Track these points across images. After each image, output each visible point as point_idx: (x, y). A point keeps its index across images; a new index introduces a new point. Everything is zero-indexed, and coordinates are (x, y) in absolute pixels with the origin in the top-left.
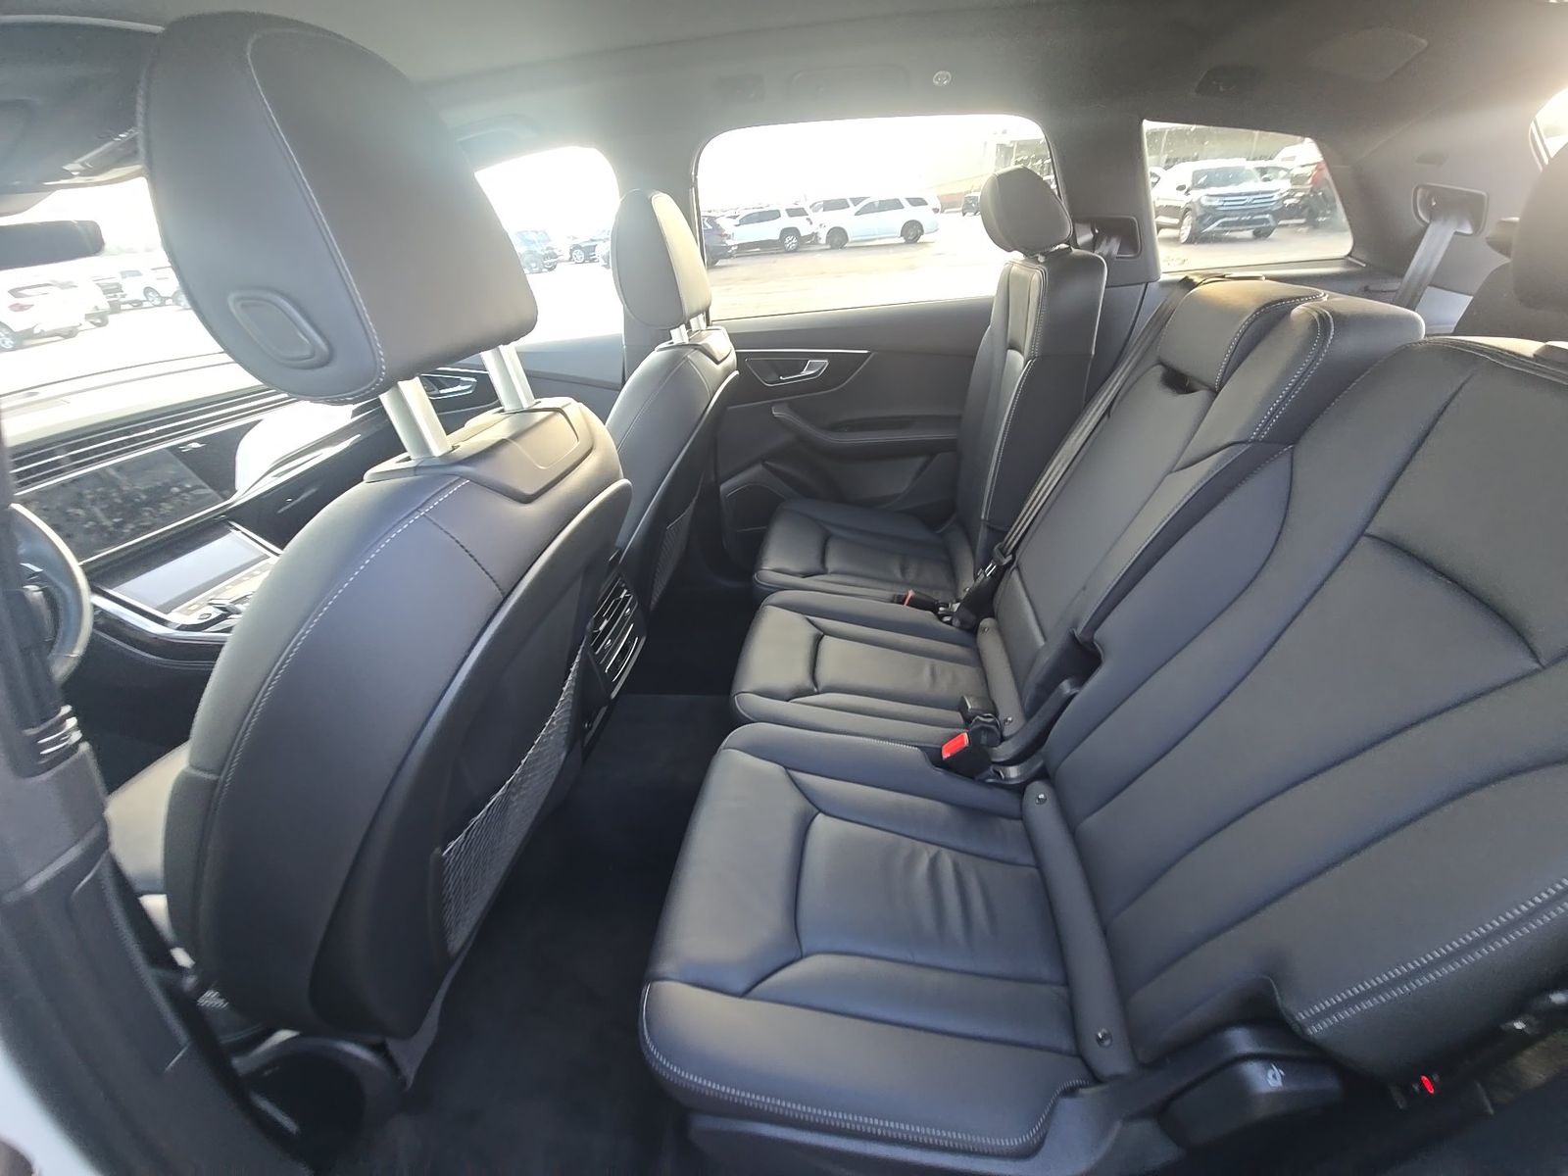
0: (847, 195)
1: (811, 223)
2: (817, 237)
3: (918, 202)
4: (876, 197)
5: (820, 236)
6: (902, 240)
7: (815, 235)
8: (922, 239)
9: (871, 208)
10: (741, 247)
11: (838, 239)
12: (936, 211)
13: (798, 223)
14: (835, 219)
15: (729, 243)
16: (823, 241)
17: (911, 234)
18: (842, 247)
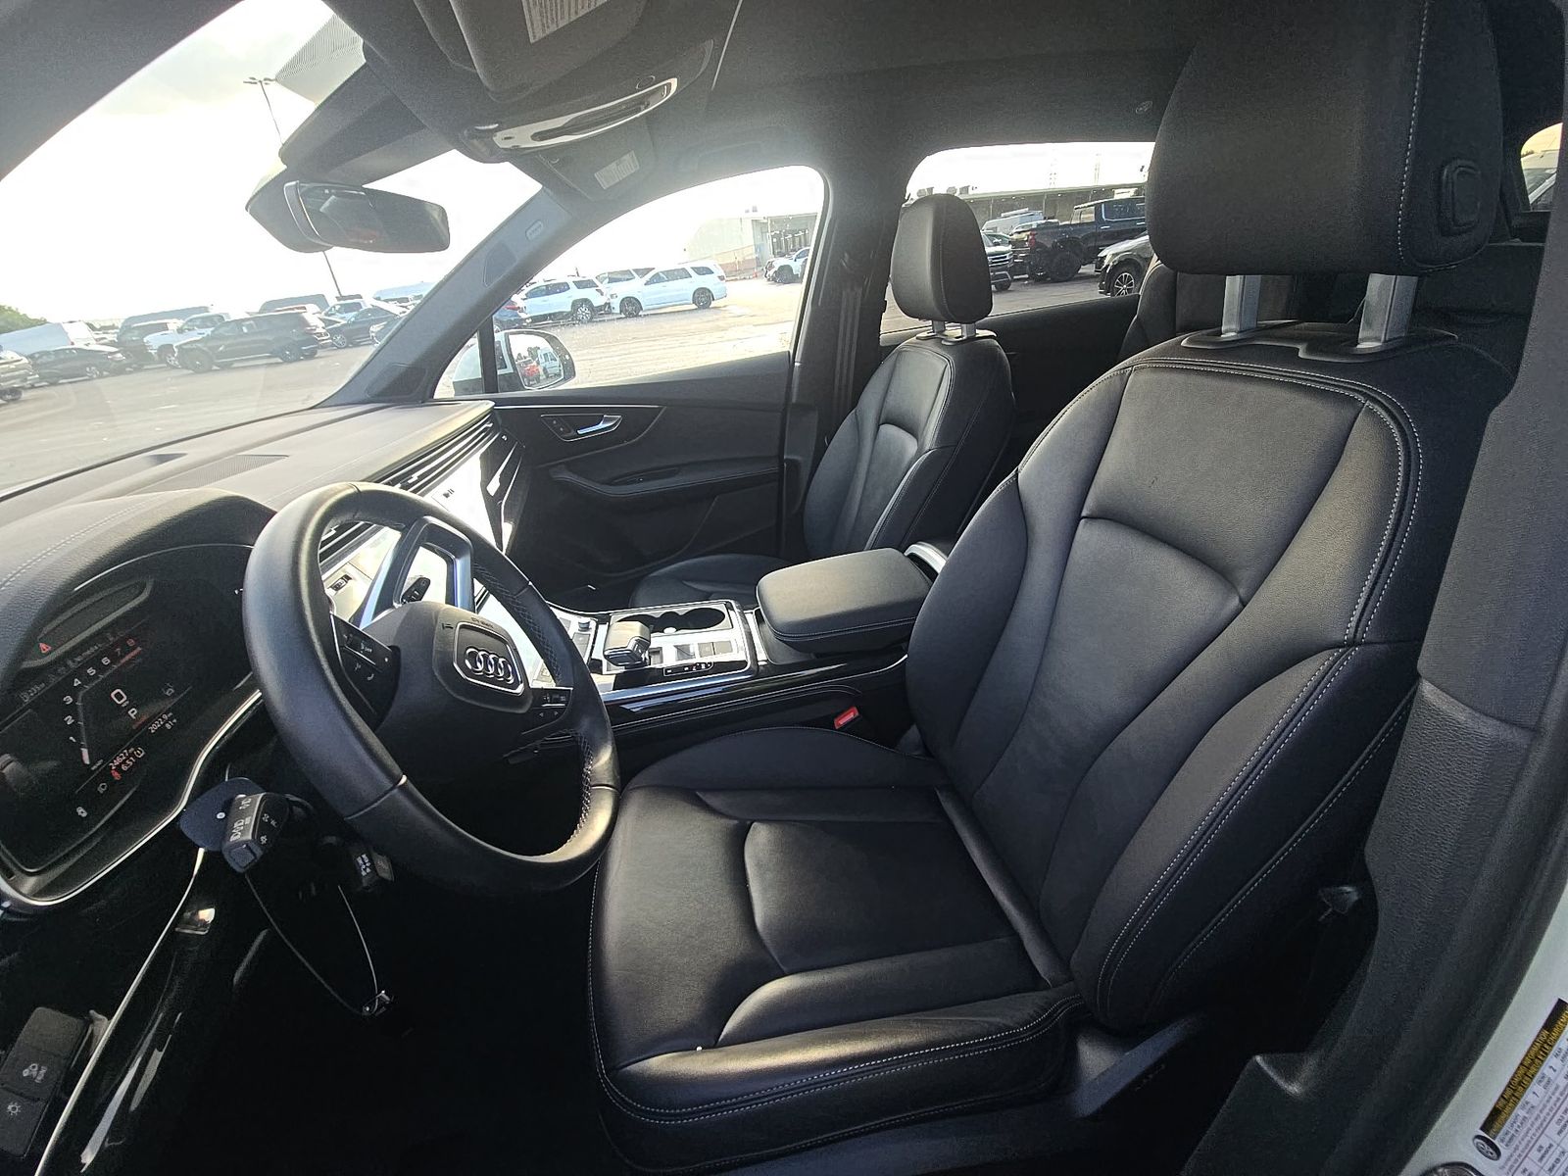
0: (631, 267)
1: (602, 294)
2: (609, 307)
3: (704, 271)
4: (661, 267)
5: (612, 306)
6: (694, 306)
7: (608, 304)
8: (713, 304)
9: (657, 279)
10: (535, 319)
11: (631, 308)
12: (721, 278)
13: (588, 293)
14: (624, 290)
15: (523, 316)
16: (617, 310)
17: (703, 299)
18: (637, 316)
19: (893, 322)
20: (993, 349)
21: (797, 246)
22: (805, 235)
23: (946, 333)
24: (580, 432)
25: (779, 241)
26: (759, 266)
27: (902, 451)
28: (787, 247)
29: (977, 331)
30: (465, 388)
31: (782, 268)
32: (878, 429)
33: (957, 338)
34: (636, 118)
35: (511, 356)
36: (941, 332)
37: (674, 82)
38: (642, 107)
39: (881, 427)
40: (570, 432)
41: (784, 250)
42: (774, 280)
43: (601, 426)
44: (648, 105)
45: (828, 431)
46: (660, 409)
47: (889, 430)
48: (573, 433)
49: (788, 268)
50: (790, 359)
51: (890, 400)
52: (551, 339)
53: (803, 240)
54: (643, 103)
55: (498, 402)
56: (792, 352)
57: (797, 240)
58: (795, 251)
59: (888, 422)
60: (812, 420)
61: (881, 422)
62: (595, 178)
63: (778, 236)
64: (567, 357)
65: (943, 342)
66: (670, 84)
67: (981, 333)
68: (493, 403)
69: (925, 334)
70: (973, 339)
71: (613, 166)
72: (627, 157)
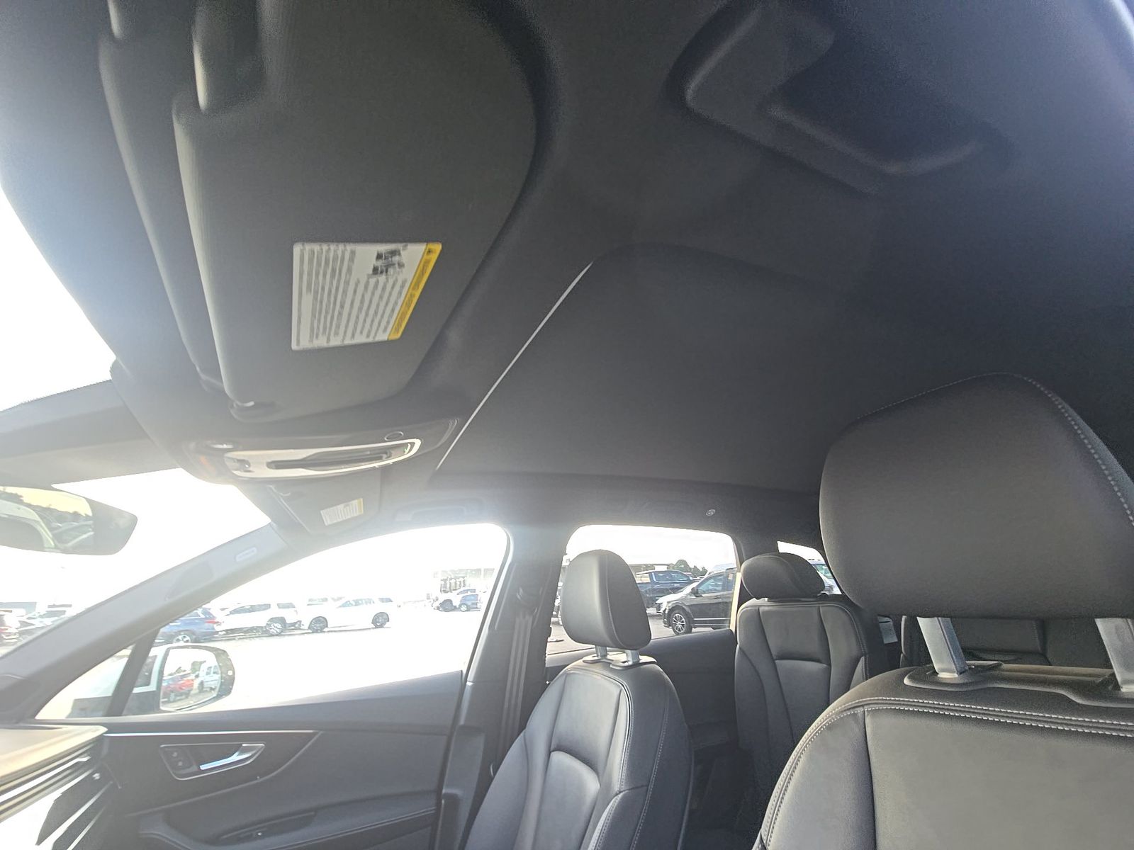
0: (328, 595)
1: (296, 614)
2: (300, 625)
3: (386, 600)
4: (353, 596)
5: (303, 623)
6: (372, 626)
7: (299, 622)
8: (388, 624)
9: (347, 604)
10: (230, 632)
11: (319, 625)
12: (397, 606)
13: (286, 613)
14: (316, 611)
15: (217, 628)
16: (306, 627)
17: (380, 621)
18: (322, 631)
19: (559, 645)
20: (657, 674)
21: (458, 587)
22: (464, 581)
23: (609, 657)
24: (203, 767)
25: (445, 583)
26: (428, 598)
27: (581, 787)
28: (450, 587)
29: (641, 657)
30: (83, 709)
31: (446, 601)
32: (550, 754)
33: (624, 662)
34: (374, 468)
35: (161, 672)
36: (605, 656)
37: (418, 443)
38: (385, 456)
39: (552, 753)
40: (191, 765)
41: (448, 589)
42: (438, 608)
43: (235, 757)
44: (389, 457)
45: (494, 758)
46: (314, 734)
47: (560, 758)
48: (194, 768)
49: (450, 601)
50: (462, 678)
51: (562, 726)
52: (220, 654)
53: (462, 583)
54: (386, 453)
55: (111, 727)
56: (464, 672)
57: (458, 583)
58: (456, 590)
59: (560, 748)
60: (479, 743)
61: (552, 748)
62: (320, 514)
63: (445, 580)
64: (230, 673)
65: (611, 666)
66: (414, 443)
67: (644, 659)
68: (105, 729)
69: (589, 658)
70: (637, 664)
71: (341, 507)
72: (355, 502)
